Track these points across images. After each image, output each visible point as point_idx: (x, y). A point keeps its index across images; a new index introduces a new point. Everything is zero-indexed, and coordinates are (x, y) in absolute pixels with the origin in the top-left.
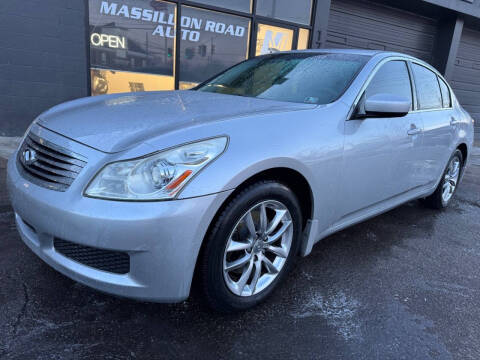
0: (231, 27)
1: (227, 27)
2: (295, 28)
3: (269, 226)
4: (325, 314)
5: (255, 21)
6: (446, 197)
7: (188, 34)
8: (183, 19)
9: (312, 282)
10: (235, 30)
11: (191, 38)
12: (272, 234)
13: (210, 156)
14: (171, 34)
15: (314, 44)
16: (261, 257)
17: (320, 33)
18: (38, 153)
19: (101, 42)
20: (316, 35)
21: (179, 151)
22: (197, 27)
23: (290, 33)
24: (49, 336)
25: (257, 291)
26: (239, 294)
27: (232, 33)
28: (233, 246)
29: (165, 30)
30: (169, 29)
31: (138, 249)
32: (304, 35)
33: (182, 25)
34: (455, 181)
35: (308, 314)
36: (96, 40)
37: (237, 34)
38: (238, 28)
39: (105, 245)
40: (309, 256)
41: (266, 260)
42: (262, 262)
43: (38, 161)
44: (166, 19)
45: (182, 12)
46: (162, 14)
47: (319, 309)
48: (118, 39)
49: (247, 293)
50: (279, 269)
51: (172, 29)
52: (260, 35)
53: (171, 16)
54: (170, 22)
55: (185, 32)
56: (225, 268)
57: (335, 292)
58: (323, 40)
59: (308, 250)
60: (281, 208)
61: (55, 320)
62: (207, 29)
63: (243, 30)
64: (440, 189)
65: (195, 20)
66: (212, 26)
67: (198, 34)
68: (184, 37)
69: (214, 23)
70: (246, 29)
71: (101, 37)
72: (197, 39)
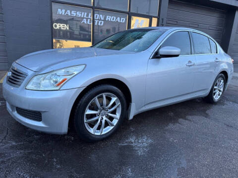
0: (119, 18)
1: (116, 19)
2: (150, 18)
4: (134, 145)
5: (130, 15)
6: (216, 98)
7: (98, 22)
8: (95, 15)
10: (120, 20)
11: (99, 24)
12: (110, 108)
13: (76, 73)
14: (90, 22)
15: (160, 25)
16: (105, 118)
17: (163, 19)
18: (13, 73)
19: (58, 27)
20: (161, 20)
22: (102, 19)
23: (148, 20)
25: (103, 133)
26: (93, 133)
27: (119, 21)
29: (87, 20)
30: (89, 20)
31: (44, 110)
32: (155, 21)
33: (95, 18)
34: (222, 90)
35: (126, 144)
36: (56, 26)
37: (121, 21)
38: (122, 19)
39: (31, 109)
40: (132, 120)
41: (108, 120)
42: (105, 120)
43: (13, 76)
44: (87, 15)
45: (95, 12)
46: (86, 14)
47: (132, 143)
48: (65, 25)
49: (98, 133)
50: (115, 124)
51: (90, 20)
52: (133, 22)
53: (90, 14)
54: (89, 17)
55: (96, 21)
56: (85, 121)
57: (142, 136)
58: (164, 23)
59: (131, 117)
60: (114, 97)
62: (107, 20)
63: (124, 19)
64: (212, 93)
65: (101, 16)
66: (109, 18)
67: (103, 22)
68: (96, 24)
69: (110, 17)
70: (126, 19)
71: (58, 25)
72: (102, 25)
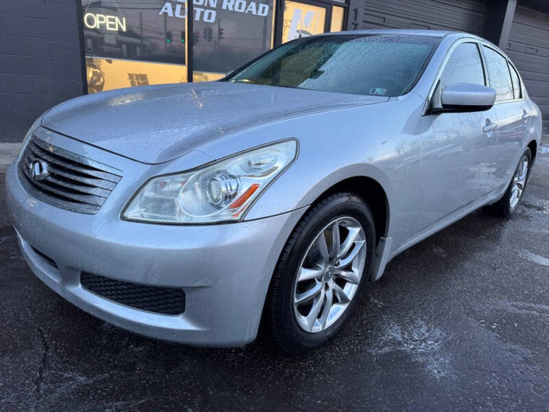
0: (253, 4)
1: (248, 4)
2: (328, 6)
3: (342, 248)
4: (408, 348)
6: (514, 201)
7: (202, 14)
9: (384, 310)
10: (257, 9)
11: (205, 19)
12: (344, 258)
13: (280, 165)
14: (182, 13)
15: (349, 25)
16: (332, 284)
17: (356, 11)
18: (51, 165)
19: (97, 24)
20: (352, 13)
21: (240, 159)
22: (213, 5)
23: (321, 12)
24: (83, 393)
25: (326, 327)
26: (309, 331)
27: (254, 12)
28: (305, 274)
29: (174, 8)
30: (179, 7)
32: (338, 13)
33: (195, 3)
34: (522, 183)
35: (387, 349)
36: (91, 21)
37: (260, 13)
38: (261, 6)
39: (154, 281)
40: (378, 280)
41: (338, 287)
43: (52, 175)
47: (399, 343)
48: (117, 19)
50: (350, 297)
51: (183, 9)
52: (288, 15)
55: (198, 11)
56: (296, 301)
57: (412, 321)
58: (359, 21)
59: (380, 273)
60: (354, 225)
61: (86, 373)
62: (224, 7)
63: (267, 7)
64: (508, 194)
67: (214, 13)
68: (197, 17)
69: (232, 0)
70: (271, 8)
71: (96, 18)
72: (213, 20)
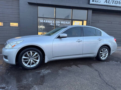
0: (67, 22)
2: (83, 21)
5: (72, 20)
7: (57, 25)
8: (56, 22)
11: (58, 25)
15: (88, 24)
17: (89, 21)
19: (40, 27)
23: (81, 22)
27: (67, 23)
29: (52, 24)
30: (53, 24)
32: (85, 22)
33: (56, 23)
36: (39, 27)
37: (68, 23)
38: (68, 22)
45: (56, 20)
46: (52, 21)
48: (43, 26)
53: (54, 21)
54: (53, 23)
55: (57, 24)
58: (90, 23)
62: (61, 23)
65: (59, 22)
66: (62, 22)
68: (56, 25)
70: (70, 22)
71: (40, 26)
72: (59, 25)
